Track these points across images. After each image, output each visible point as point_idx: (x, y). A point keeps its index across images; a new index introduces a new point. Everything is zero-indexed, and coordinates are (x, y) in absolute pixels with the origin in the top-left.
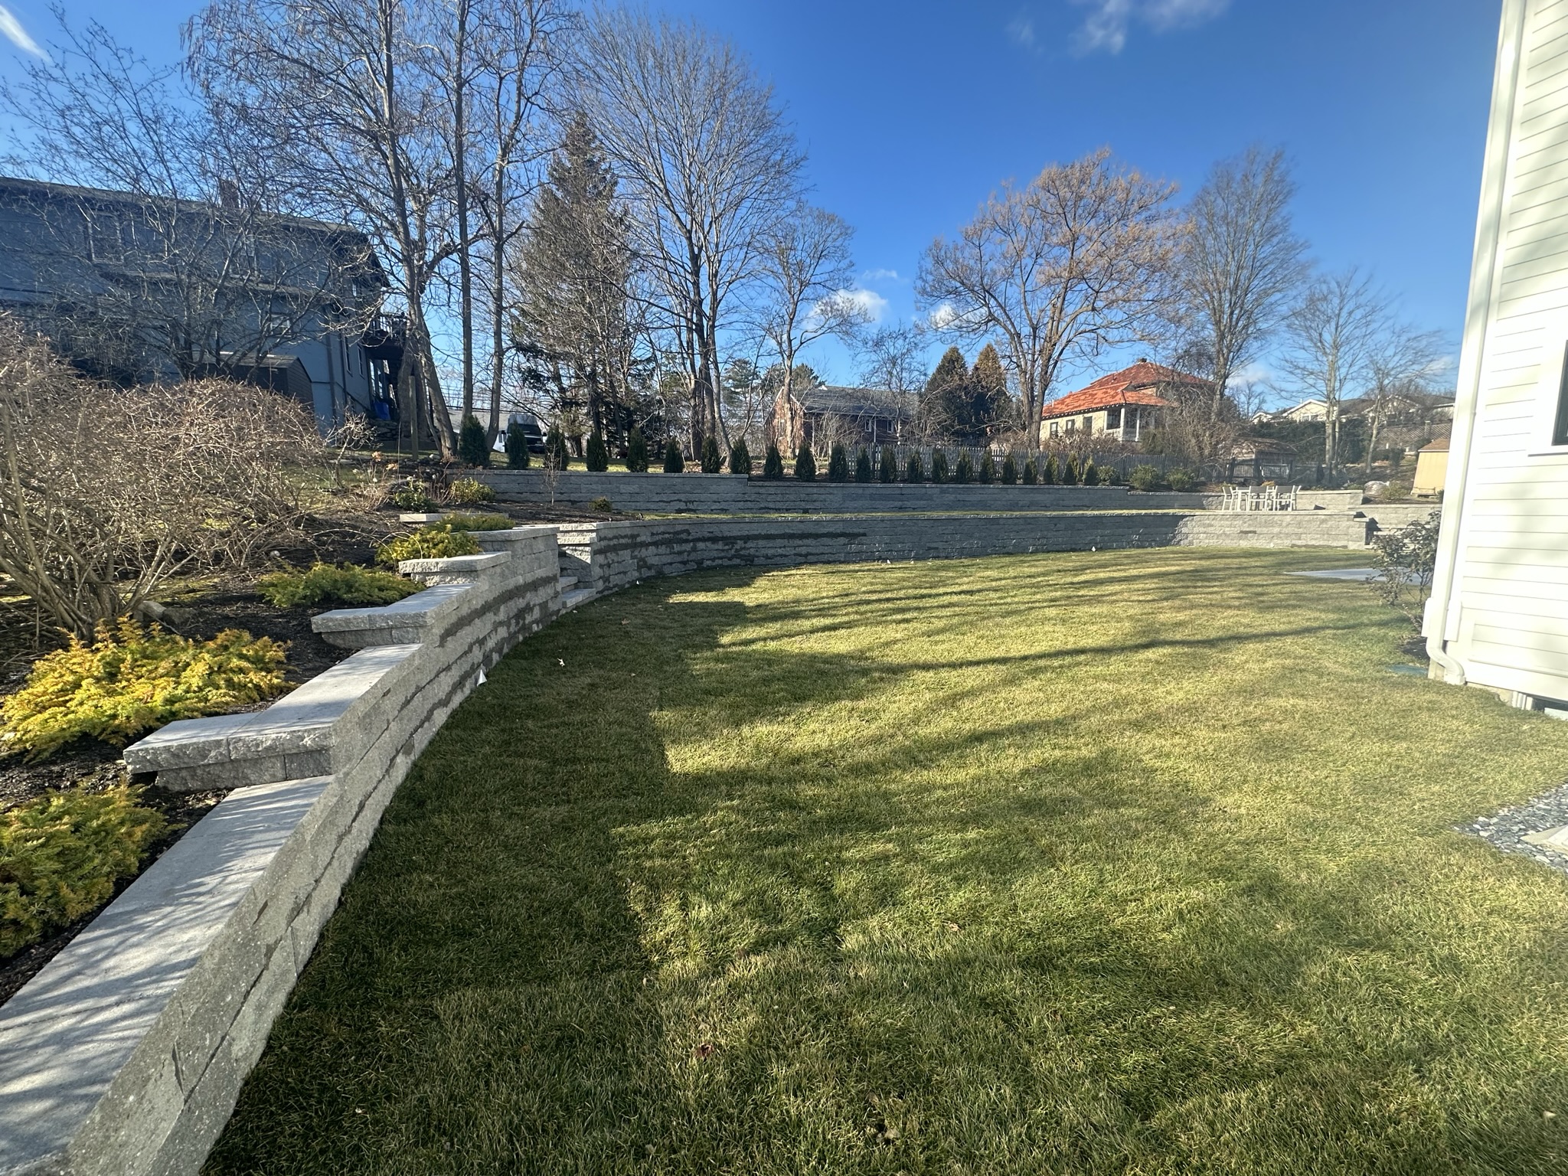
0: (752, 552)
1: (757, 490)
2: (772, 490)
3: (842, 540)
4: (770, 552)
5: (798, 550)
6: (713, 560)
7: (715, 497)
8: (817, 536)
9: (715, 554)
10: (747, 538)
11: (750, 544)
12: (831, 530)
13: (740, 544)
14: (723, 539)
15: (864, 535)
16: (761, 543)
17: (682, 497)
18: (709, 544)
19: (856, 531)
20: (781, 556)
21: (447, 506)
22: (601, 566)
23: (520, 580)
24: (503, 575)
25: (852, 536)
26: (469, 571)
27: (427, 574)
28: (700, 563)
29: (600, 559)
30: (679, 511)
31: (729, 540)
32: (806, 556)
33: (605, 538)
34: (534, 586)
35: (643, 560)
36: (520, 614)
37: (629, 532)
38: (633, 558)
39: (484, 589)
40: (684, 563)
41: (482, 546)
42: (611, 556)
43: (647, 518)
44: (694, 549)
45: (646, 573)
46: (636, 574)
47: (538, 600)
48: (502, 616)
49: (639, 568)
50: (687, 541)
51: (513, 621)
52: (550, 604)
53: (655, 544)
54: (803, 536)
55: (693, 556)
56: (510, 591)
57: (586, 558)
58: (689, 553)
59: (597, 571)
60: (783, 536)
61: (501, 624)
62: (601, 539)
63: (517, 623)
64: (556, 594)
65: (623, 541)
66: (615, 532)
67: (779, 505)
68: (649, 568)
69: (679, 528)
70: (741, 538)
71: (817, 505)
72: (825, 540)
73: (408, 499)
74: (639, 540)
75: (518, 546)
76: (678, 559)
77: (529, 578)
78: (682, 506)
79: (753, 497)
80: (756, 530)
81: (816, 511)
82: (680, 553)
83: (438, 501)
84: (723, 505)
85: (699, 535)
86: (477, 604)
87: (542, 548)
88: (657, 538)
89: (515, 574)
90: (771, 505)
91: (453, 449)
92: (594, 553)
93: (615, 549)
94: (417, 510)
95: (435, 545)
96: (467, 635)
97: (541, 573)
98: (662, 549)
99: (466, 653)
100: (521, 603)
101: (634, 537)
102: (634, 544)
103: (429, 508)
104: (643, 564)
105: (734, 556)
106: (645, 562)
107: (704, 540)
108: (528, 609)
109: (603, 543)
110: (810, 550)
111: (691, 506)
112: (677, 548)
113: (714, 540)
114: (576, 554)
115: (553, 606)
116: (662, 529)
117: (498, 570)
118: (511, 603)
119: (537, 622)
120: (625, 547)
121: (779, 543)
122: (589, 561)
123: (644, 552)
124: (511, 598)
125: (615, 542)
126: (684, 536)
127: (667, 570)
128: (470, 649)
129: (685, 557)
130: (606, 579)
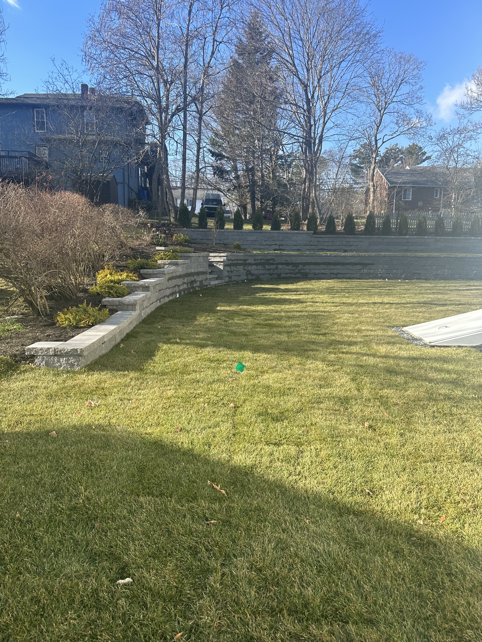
0: (307, 271)
1: (318, 239)
2: (326, 240)
3: (359, 267)
4: (317, 272)
5: (332, 271)
6: (286, 274)
7: (294, 243)
8: (343, 264)
9: (288, 271)
10: (304, 264)
11: (306, 267)
12: (352, 261)
13: (301, 267)
14: (292, 264)
15: (372, 264)
16: (312, 267)
17: (278, 243)
18: (284, 266)
19: (367, 262)
20: (323, 274)
21: (172, 245)
22: (228, 271)
23: (193, 271)
24: (187, 267)
25: (365, 265)
26: (176, 264)
27: (165, 264)
28: (279, 275)
29: (228, 268)
30: (275, 250)
31: (295, 265)
32: (337, 274)
33: (231, 260)
34: (198, 274)
35: (248, 271)
36: (192, 282)
37: (242, 258)
38: (244, 270)
39: (180, 270)
40: (271, 274)
41: (181, 258)
42: (233, 268)
43: (255, 252)
44: (277, 268)
45: (250, 277)
46: (245, 277)
47: (199, 279)
48: (185, 281)
49: (247, 275)
50: (273, 264)
51: (189, 284)
52: (204, 282)
53: (257, 264)
54: (336, 264)
55: (276, 272)
56: (189, 274)
57: (221, 267)
58: (274, 270)
59: (226, 273)
60: (324, 264)
61: (185, 283)
62: (228, 260)
63: (191, 285)
64: (207, 279)
65: (239, 262)
66: (236, 258)
67: (330, 248)
68: (253, 275)
69: (269, 258)
70: (302, 264)
71: (353, 248)
72: (349, 266)
73: (158, 241)
74: (247, 262)
75: (193, 258)
76: (268, 272)
77: (196, 271)
78: (277, 247)
79: (315, 243)
80: (309, 260)
81: (352, 251)
82: (269, 270)
83: (168, 242)
84: (299, 247)
85: (279, 262)
86: (178, 274)
87: (202, 261)
88: (257, 262)
89: (191, 268)
90: (325, 248)
91: (175, 218)
92: (225, 266)
93: (235, 265)
94: (161, 246)
95: (167, 256)
96: (175, 282)
97: (201, 270)
98: (260, 267)
99: (174, 287)
100: (193, 279)
101: (245, 260)
102: (245, 263)
103: (165, 245)
104: (249, 273)
105: (297, 273)
106: (250, 272)
107: (282, 264)
108: (195, 281)
109: (229, 262)
110: (339, 271)
111: (282, 248)
112: (267, 267)
113: (287, 264)
114: (218, 266)
115: (205, 283)
116: (260, 258)
117: (185, 265)
118: (189, 278)
119: (197, 286)
120: (241, 264)
121: (322, 267)
122: (222, 269)
123: (250, 268)
124: (189, 276)
125: (236, 262)
126: (272, 262)
127: (261, 277)
128: (175, 287)
129: (272, 272)
130: (230, 277)
